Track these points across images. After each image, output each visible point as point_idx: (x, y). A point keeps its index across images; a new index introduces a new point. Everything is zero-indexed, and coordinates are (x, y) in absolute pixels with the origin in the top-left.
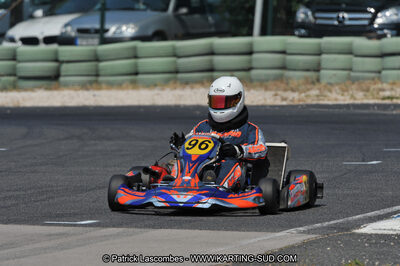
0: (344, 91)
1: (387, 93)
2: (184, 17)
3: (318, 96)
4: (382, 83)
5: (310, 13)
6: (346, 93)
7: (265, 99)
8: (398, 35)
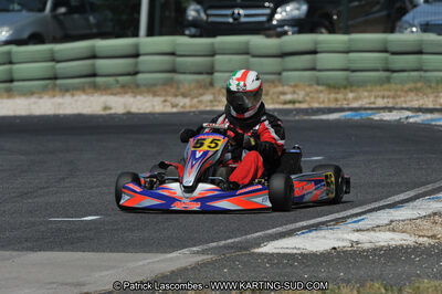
1: (289, 97)
2: (62, 17)
3: (211, 101)
4: (283, 86)
5: (201, 11)
7: (153, 106)
8: (300, 32)
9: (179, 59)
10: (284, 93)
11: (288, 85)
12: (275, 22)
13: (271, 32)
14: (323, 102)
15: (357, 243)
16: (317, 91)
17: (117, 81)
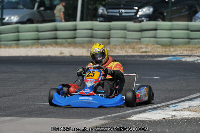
0: (122, 49)
1: (144, 50)
2: (42, 12)
4: (142, 45)
5: (105, 10)
6: (123, 50)
7: (83, 53)
8: (150, 21)
9: (95, 32)
10: (142, 48)
11: (144, 45)
12: (138, 16)
13: (137, 20)
14: (160, 53)
15: (175, 116)
16: (157, 47)
17: (67, 42)
